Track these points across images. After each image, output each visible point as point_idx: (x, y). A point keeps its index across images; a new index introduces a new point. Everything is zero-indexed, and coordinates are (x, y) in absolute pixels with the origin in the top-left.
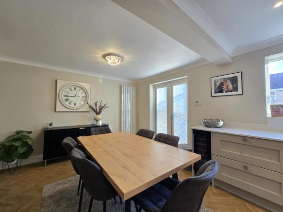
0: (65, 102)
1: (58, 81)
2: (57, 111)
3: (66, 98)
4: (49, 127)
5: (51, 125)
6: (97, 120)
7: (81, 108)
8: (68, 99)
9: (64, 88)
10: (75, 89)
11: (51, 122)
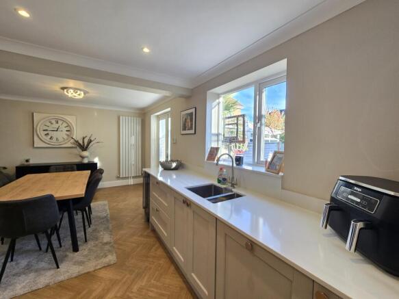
0: (45, 137)
1: (34, 114)
2: (35, 146)
3: (46, 132)
4: (26, 163)
5: (27, 161)
6: (83, 157)
7: (66, 143)
8: (48, 134)
9: (42, 122)
10: (57, 123)
11: (27, 158)
